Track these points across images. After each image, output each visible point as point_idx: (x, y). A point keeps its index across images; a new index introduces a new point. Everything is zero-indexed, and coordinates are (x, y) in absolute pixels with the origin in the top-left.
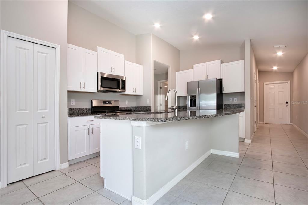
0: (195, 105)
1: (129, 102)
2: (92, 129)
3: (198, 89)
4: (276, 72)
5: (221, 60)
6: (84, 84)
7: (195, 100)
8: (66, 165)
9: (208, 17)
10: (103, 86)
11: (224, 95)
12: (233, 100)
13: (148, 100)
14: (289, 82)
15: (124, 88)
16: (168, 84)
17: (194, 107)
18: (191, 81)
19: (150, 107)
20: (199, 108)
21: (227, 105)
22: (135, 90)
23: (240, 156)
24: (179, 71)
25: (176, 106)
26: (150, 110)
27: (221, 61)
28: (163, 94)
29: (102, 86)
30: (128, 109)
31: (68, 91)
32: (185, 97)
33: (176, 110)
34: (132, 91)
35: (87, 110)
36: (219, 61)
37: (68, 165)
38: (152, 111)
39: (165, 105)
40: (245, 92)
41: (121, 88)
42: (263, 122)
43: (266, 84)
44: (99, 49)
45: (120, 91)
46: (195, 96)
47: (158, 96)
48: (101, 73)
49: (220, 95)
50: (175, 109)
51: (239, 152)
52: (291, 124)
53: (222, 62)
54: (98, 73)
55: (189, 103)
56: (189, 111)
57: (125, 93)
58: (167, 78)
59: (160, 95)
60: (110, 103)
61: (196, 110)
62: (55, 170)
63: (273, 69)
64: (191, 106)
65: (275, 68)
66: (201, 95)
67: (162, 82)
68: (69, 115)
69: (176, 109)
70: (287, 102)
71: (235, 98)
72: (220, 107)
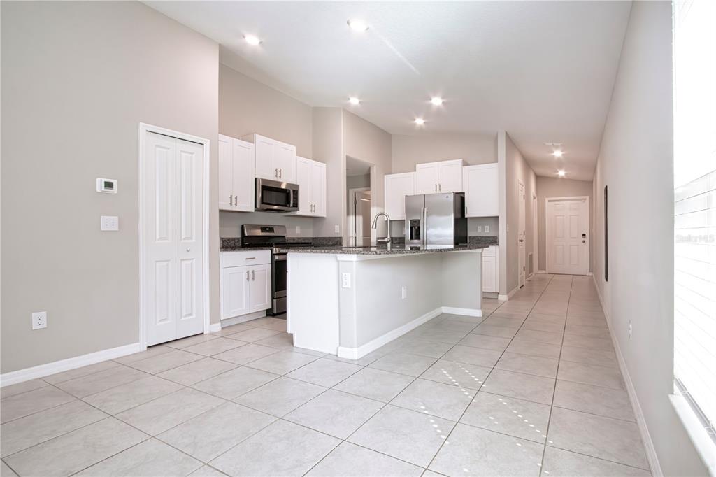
0: (418, 237)
1: (301, 228)
2: (253, 272)
3: (424, 210)
4: (563, 179)
5: (461, 160)
6: (236, 198)
7: (419, 228)
8: (217, 327)
9: (437, 101)
10: (264, 201)
11: (468, 220)
12: (483, 229)
13: (336, 226)
14: (587, 198)
15: (296, 205)
16: (370, 196)
17: (416, 241)
18: (412, 194)
19: (341, 238)
20: (425, 243)
21: (474, 237)
22: (313, 207)
23: (483, 316)
24: (390, 173)
25: (389, 237)
26: (341, 244)
27: (463, 161)
28: (359, 214)
29: (262, 202)
30: (300, 241)
31: (220, 211)
32: (402, 222)
33: (389, 244)
34: (309, 210)
35: (236, 241)
36: (460, 161)
37: (220, 327)
38: (344, 244)
39: (364, 236)
40: (498, 217)
41: (291, 205)
42: (544, 272)
43: (549, 201)
44: (258, 138)
45: (290, 209)
46: (419, 221)
47: (352, 218)
48: (262, 180)
49: (461, 221)
50: (385, 243)
51: (481, 308)
52: (591, 274)
53: (465, 164)
54: (256, 179)
55: (407, 232)
56: (408, 248)
57: (298, 213)
58: (368, 185)
59: (354, 217)
60: (271, 230)
61: (419, 245)
62: (203, 333)
63: (558, 175)
64: (412, 238)
65: (562, 173)
66: (429, 218)
67: (359, 192)
68: (221, 248)
69: (388, 242)
70: (584, 235)
71: (486, 227)
72: (461, 240)
